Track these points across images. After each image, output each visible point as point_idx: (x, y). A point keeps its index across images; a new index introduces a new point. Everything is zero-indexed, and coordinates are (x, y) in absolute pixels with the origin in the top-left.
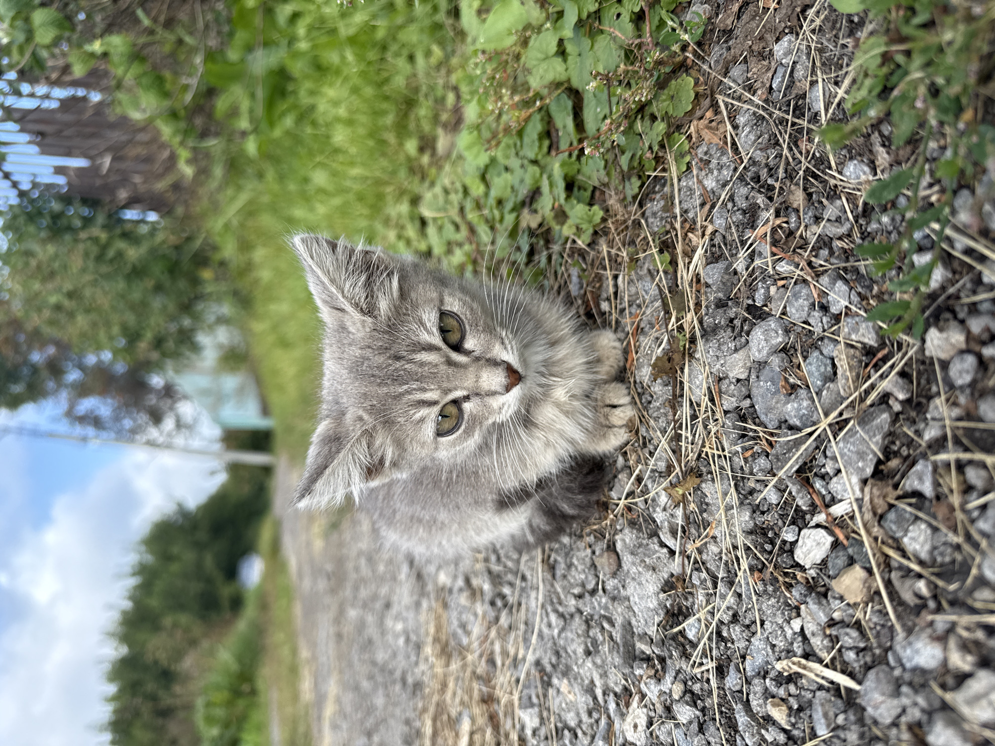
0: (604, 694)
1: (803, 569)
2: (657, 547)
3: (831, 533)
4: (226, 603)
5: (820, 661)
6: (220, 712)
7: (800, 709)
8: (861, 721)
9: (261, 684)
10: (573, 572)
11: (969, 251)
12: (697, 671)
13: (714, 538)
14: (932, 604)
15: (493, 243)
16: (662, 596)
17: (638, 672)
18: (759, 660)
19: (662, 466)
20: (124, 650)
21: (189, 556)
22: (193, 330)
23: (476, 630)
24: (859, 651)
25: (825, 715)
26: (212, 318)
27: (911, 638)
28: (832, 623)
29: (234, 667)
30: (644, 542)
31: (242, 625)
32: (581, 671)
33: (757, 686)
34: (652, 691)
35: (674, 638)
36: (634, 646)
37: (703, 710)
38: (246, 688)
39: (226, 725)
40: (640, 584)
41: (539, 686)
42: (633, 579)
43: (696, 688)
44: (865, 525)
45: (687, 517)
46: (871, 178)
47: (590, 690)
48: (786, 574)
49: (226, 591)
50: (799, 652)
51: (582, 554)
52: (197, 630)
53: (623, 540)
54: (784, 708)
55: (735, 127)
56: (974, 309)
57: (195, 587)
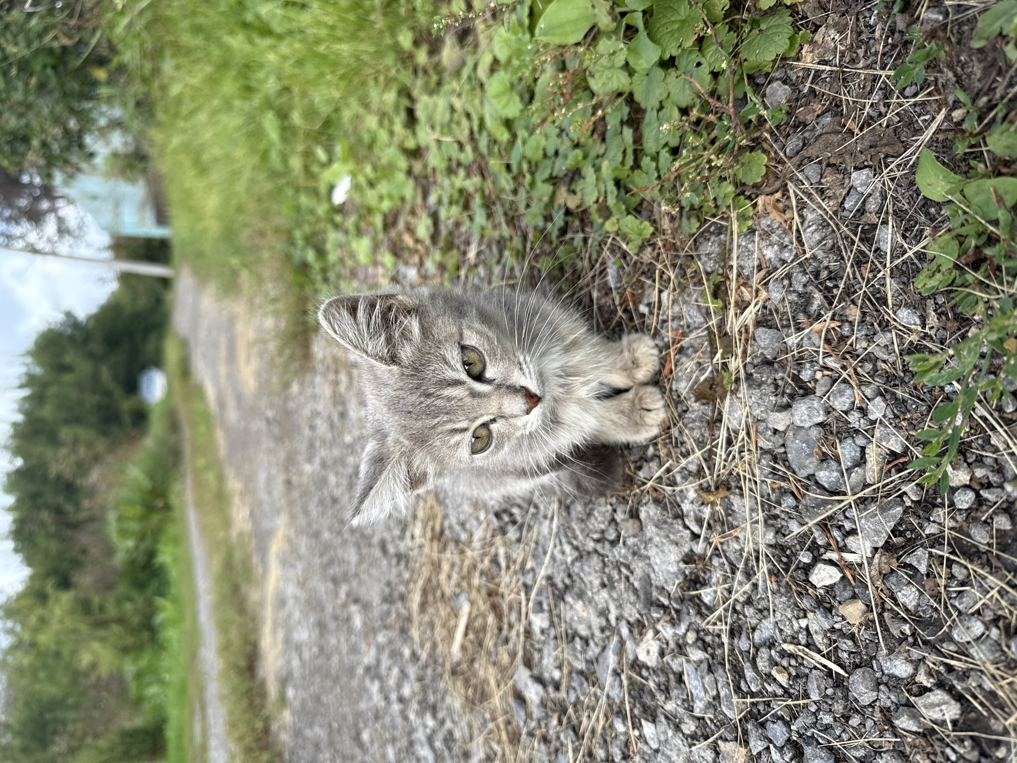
0: (617, 619)
1: (814, 587)
2: (681, 528)
3: (841, 571)
4: (127, 418)
5: (819, 651)
6: (134, 526)
7: (797, 676)
8: (846, 698)
9: (174, 500)
10: (593, 520)
11: (985, 419)
12: (710, 628)
13: (737, 538)
14: (910, 640)
15: (515, 192)
16: (682, 565)
17: (655, 615)
18: (766, 634)
19: (693, 468)
20: (19, 462)
21: (84, 367)
22: (80, 133)
23: (478, 534)
24: (850, 653)
25: (819, 687)
26: (102, 122)
27: (892, 657)
28: (833, 630)
29: (146, 484)
30: (670, 520)
31: (148, 443)
32: (596, 597)
33: (764, 653)
34: (668, 632)
35: (692, 599)
36: (651, 594)
37: (713, 656)
38: (160, 503)
39: (142, 537)
40: (663, 552)
41: (551, 596)
42: (657, 546)
43: (708, 639)
44: (871, 578)
45: (713, 515)
46: (920, 329)
47: (604, 613)
48: (798, 585)
49: (126, 405)
50: (803, 642)
51: (603, 509)
52: (101, 445)
53: (647, 512)
54: (786, 675)
55: (802, 218)
56: (980, 460)
57: (92, 400)
